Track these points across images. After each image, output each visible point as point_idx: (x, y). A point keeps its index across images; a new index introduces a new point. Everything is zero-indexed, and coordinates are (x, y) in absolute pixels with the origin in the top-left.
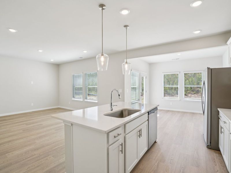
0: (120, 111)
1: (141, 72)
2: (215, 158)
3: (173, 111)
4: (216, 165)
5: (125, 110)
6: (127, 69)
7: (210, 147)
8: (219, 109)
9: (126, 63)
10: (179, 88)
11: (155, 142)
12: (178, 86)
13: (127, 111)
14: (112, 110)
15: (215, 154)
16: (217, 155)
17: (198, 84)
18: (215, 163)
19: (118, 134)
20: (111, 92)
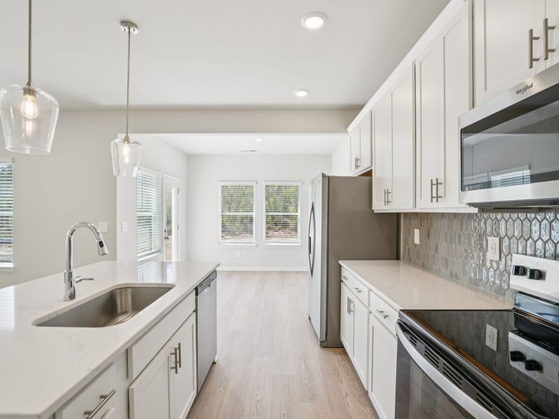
0: (104, 295)
1: (165, 175)
2: (338, 366)
3: (242, 272)
4: (342, 383)
5: (123, 289)
6: (127, 160)
7: (325, 344)
8: (341, 262)
9: (127, 140)
10: (254, 217)
11: (214, 363)
12: (254, 214)
13: (129, 290)
14: (72, 296)
15: (335, 357)
16: (339, 357)
17: (285, 209)
18: (340, 378)
19: (103, 397)
20: (69, 232)
